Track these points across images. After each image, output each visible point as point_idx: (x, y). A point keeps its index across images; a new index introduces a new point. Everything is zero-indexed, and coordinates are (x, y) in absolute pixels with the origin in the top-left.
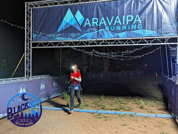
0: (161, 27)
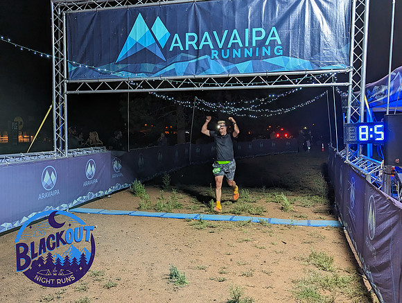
0: (319, 52)
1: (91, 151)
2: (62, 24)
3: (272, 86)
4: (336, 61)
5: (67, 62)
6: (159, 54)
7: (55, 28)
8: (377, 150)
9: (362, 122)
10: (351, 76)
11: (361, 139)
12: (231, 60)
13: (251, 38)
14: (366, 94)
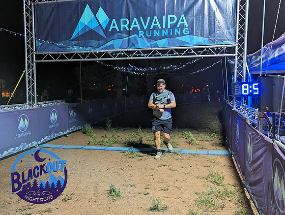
1: (54, 103)
2: (31, 12)
3: (182, 56)
4: (226, 39)
5: (35, 40)
6: (102, 33)
7: (26, 15)
8: (255, 101)
9: (244, 81)
10: (237, 49)
11: (244, 93)
12: (153, 38)
13: (167, 22)
14: (247, 62)
